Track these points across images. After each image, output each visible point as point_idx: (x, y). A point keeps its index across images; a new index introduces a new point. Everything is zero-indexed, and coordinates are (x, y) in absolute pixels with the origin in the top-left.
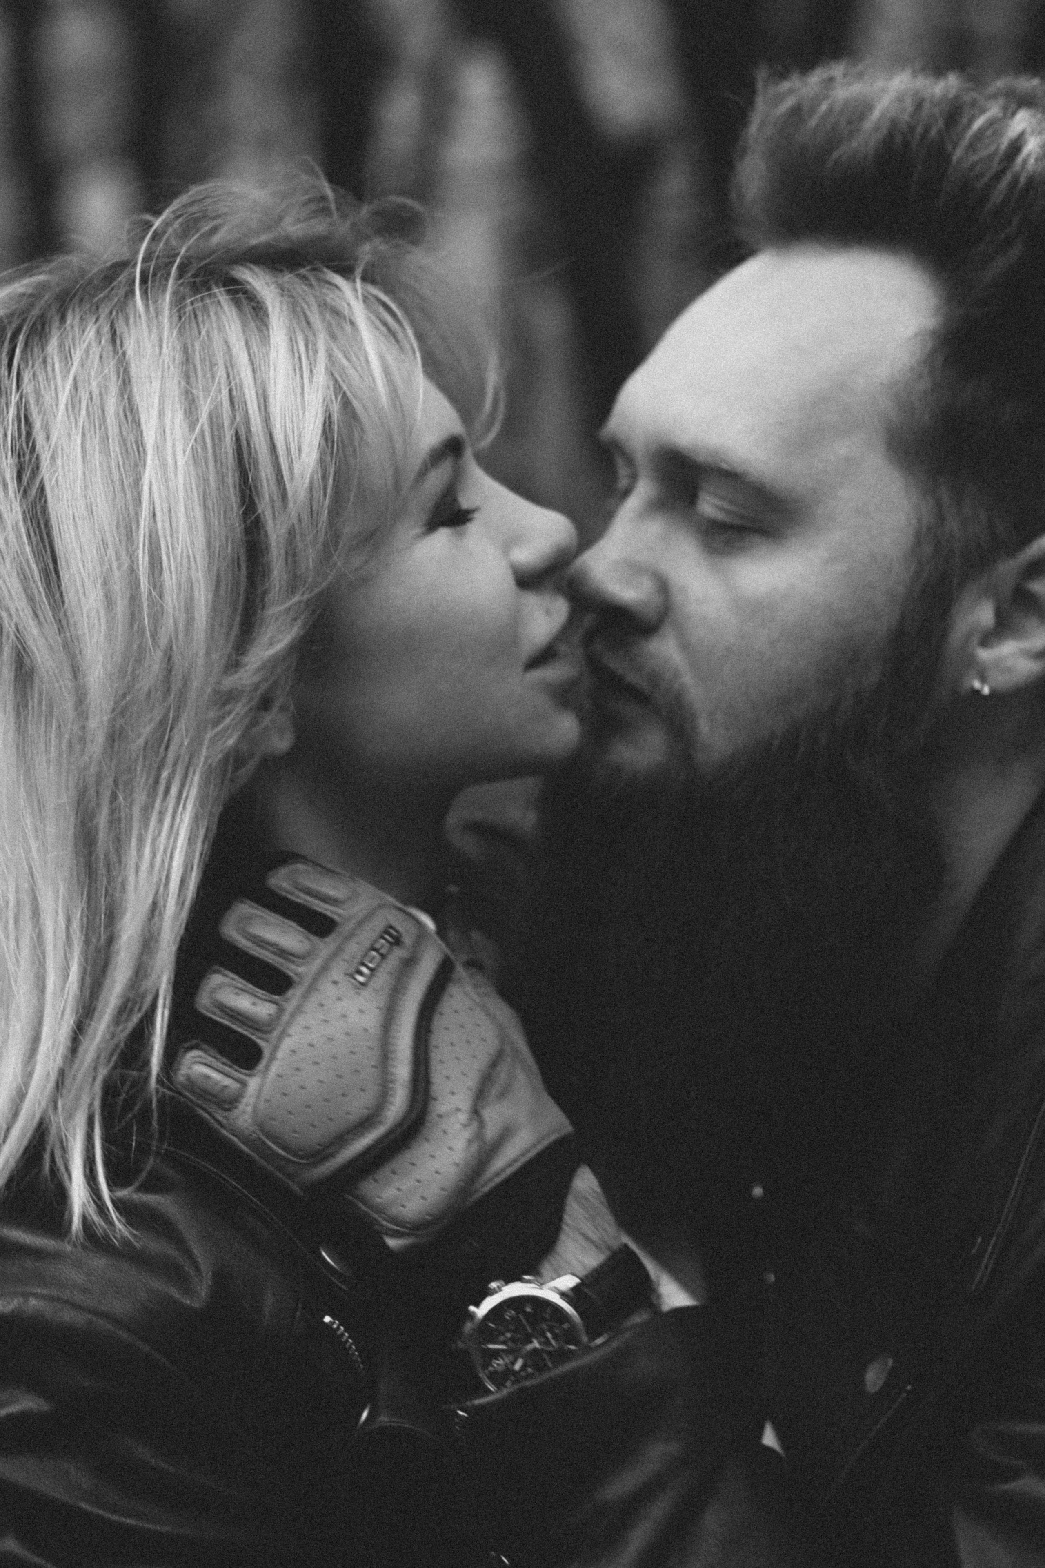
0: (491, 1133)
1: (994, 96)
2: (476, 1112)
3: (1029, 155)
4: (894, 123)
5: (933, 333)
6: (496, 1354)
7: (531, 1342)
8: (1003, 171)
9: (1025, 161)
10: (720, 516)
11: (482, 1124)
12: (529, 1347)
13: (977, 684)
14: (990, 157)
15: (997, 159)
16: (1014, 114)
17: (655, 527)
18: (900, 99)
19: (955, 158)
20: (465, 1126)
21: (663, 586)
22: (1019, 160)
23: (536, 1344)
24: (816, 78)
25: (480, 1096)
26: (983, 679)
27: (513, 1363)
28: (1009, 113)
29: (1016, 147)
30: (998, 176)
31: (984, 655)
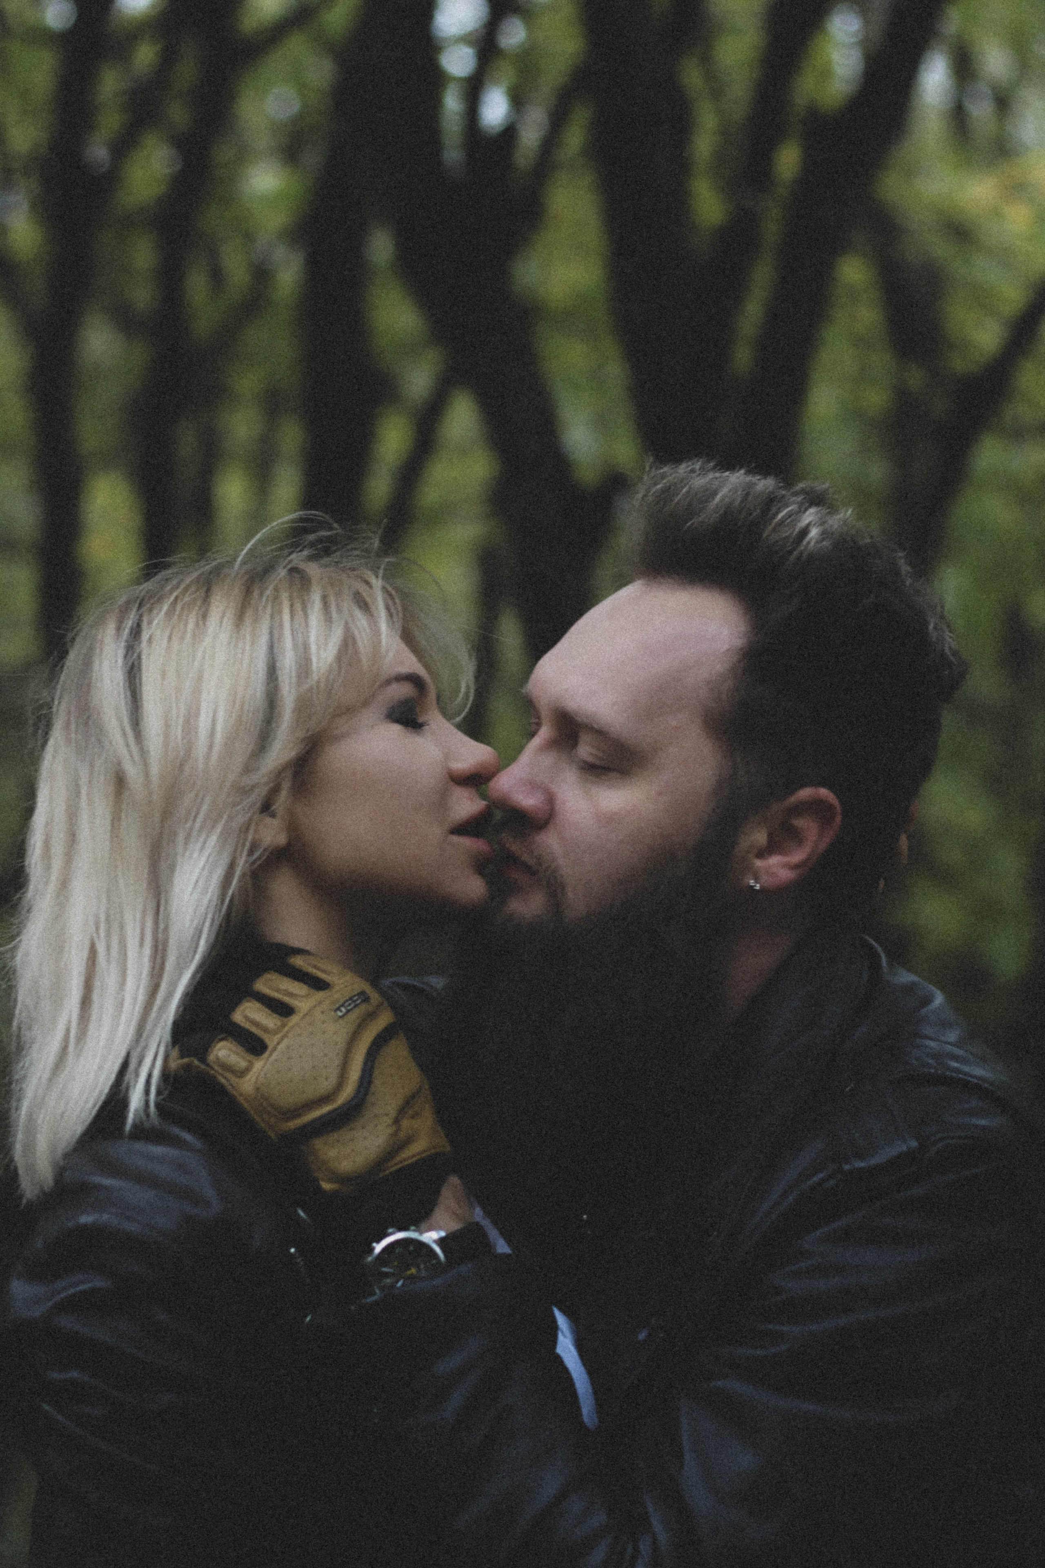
0: (402, 1135)
1: (796, 494)
2: (397, 1121)
3: (811, 539)
4: (729, 506)
5: (741, 649)
6: (387, 1275)
7: (410, 1269)
8: (794, 549)
9: (809, 543)
10: (590, 759)
11: (399, 1129)
12: (409, 1272)
13: (752, 883)
14: (788, 537)
15: (791, 540)
16: (806, 510)
17: (548, 759)
18: (734, 490)
19: (764, 536)
20: (389, 1125)
21: (551, 799)
22: (805, 542)
23: (413, 1271)
24: (683, 469)
25: (402, 1111)
26: (757, 879)
27: (397, 1282)
28: (802, 510)
29: (805, 532)
30: (790, 552)
31: (759, 863)
